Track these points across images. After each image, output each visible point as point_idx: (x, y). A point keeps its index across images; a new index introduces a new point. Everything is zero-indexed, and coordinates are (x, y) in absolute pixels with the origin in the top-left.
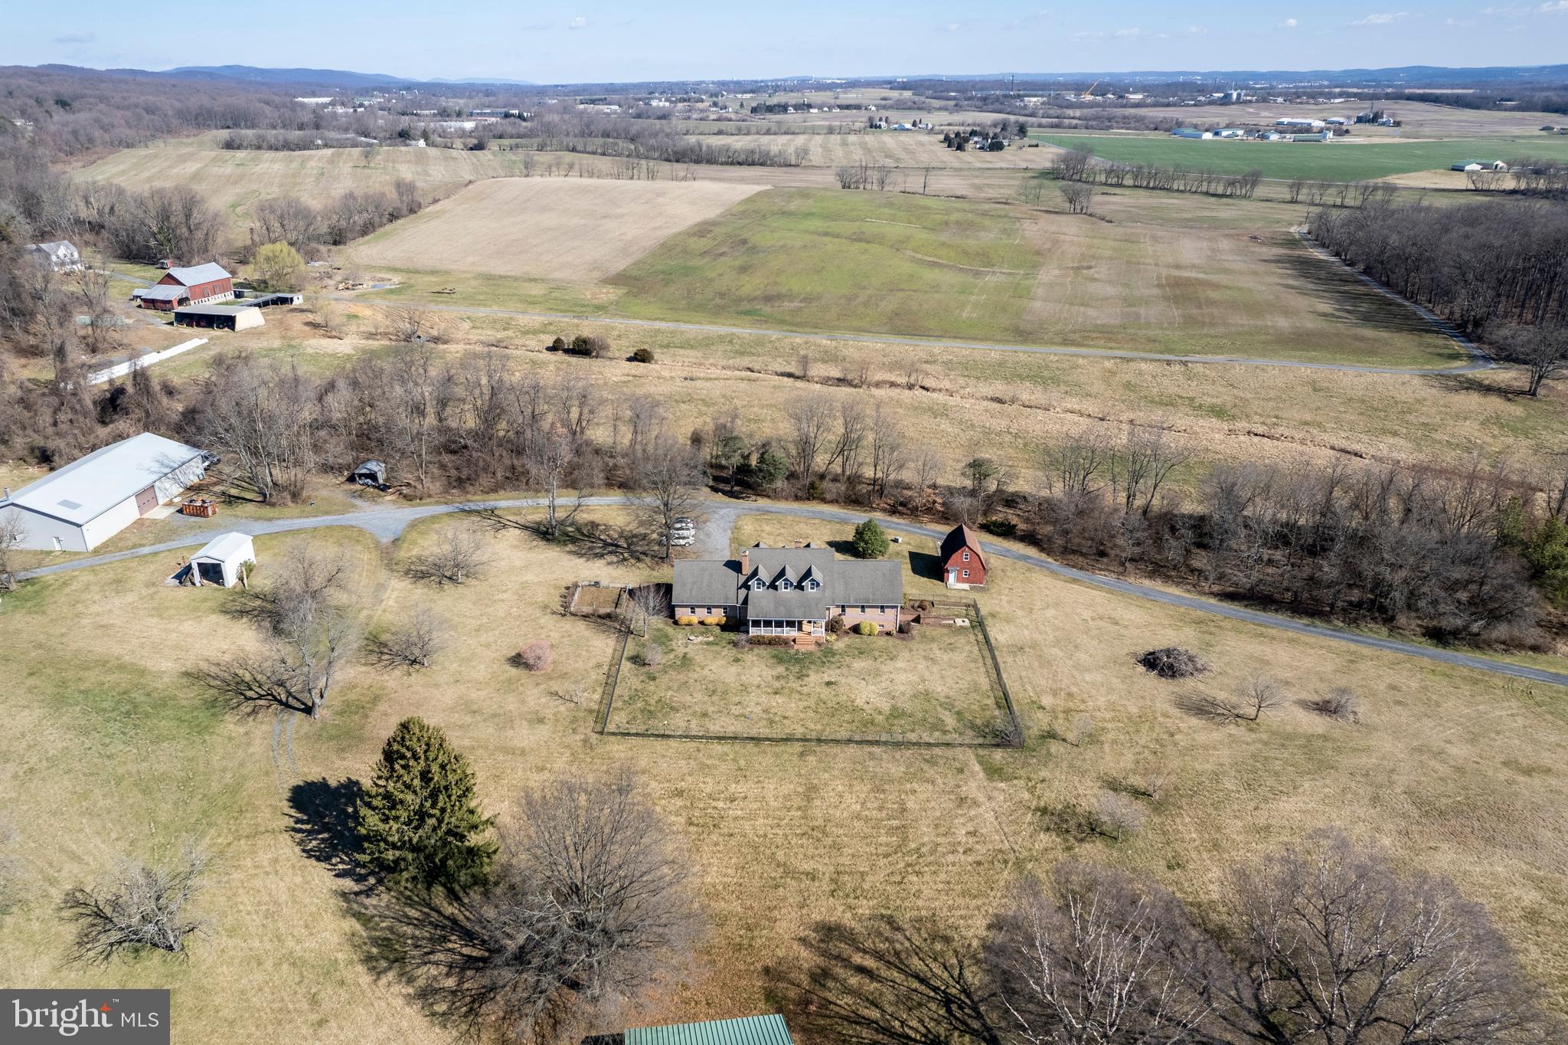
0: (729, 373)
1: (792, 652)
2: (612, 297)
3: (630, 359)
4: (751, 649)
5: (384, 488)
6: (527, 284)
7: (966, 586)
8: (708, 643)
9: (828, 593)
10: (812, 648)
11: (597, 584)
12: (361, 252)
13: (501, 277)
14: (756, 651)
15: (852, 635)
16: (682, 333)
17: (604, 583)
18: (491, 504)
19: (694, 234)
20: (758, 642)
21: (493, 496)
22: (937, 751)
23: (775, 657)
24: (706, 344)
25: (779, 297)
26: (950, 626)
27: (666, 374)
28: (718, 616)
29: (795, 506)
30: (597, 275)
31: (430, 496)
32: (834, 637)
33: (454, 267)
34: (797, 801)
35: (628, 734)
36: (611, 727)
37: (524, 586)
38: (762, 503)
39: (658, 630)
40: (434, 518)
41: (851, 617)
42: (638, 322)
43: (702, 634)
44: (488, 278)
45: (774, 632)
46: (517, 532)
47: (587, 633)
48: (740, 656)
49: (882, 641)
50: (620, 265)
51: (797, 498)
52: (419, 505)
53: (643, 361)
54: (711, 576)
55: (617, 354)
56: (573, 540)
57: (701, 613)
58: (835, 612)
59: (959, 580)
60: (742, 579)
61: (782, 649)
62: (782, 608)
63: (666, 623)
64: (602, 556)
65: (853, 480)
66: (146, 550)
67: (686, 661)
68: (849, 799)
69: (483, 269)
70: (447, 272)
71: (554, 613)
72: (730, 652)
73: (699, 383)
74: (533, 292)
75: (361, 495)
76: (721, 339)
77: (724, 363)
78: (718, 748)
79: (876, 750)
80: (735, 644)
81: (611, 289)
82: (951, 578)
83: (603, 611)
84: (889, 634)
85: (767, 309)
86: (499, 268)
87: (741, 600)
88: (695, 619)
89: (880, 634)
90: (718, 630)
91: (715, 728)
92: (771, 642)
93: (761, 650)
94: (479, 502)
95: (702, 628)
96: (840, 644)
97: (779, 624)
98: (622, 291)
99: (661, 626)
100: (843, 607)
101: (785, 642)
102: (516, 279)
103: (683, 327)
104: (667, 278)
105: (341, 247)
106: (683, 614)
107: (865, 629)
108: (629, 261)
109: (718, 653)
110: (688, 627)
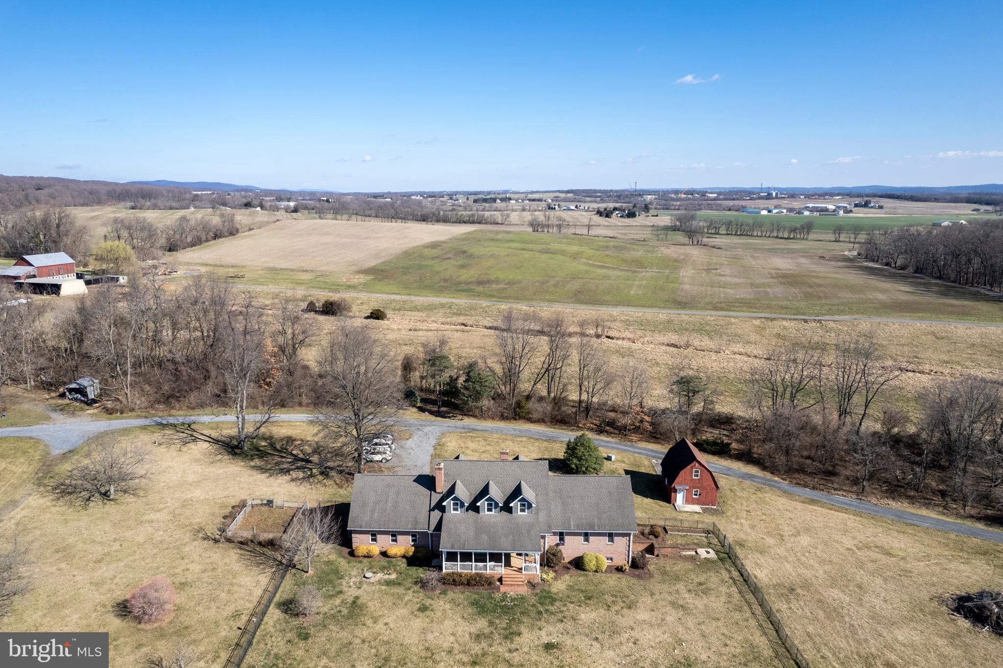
0: (447, 327)
1: (498, 596)
2: (362, 281)
3: (367, 318)
4: (444, 593)
5: (90, 403)
6: (301, 273)
7: (697, 508)
8: (388, 583)
9: (542, 517)
10: (524, 590)
11: (270, 503)
13: (282, 269)
14: (450, 595)
15: (574, 571)
16: (412, 302)
17: (278, 502)
18: (188, 420)
19: (428, 247)
20: (453, 581)
23: (475, 603)
24: (431, 308)
25: (489, 282)
26: (692, 559)
27: (395, 327)
28: (404, 546)
29: (502, 425)
30: (354, 268)
31: (132, 410)
32: (552, 574)
37: (186, 504)
38: (468, 421)
39: (329, 563)
41: (572, 548)
42: (379, 295)
43: (383, 569)
44: (273, 270)
45: (473, 568)
46: (206, 445)
47: (237, 567)
48: (428, 602)
49: (613, 580)
50: (372, 263)
51: (503, 418)
53: (377, 318)
54: (398, 493)
55: (357, 314)
56: (261, 454)
57: (384, 541)
58: (551, 541)
59: (688, 500)
60: (436, 498)
61: (483, 591)
62: (484, 537)
63: (340, 555)
64: (287, 471)
65: (558, 402)
67: (356, 608)
69: (271, 265)
71: (206, 538)
72: (414, 596)
73: (420, 333)
74: (303, 278)
75: (62, 409)
76: (442, 306)
77: (443, 320)
80: (423, 584)
81: (362, 276)
82: (680, 498)
83: (265, 536)
84: (619, 569)
85: (480, 289)
86: (283, 264)
87: (433, 526)
88: (375, 549)
89: (610, 569)
90: (403, 564)
92: (471, 582)
93: (457, 594)
94: (179, 416)
95: (384, 561)
96: (560, 584)
97: (481, 558)
98: (372, 277)
99: (333, 557)
100: (561, 535)
101: (487, 582)
102: (293, 270)
103: (413, 298)
104: (406, 270)
106: (362, 543)
107: (591, 565)
108: (379, 261)
109: (400, 598)
110: (365, 560)
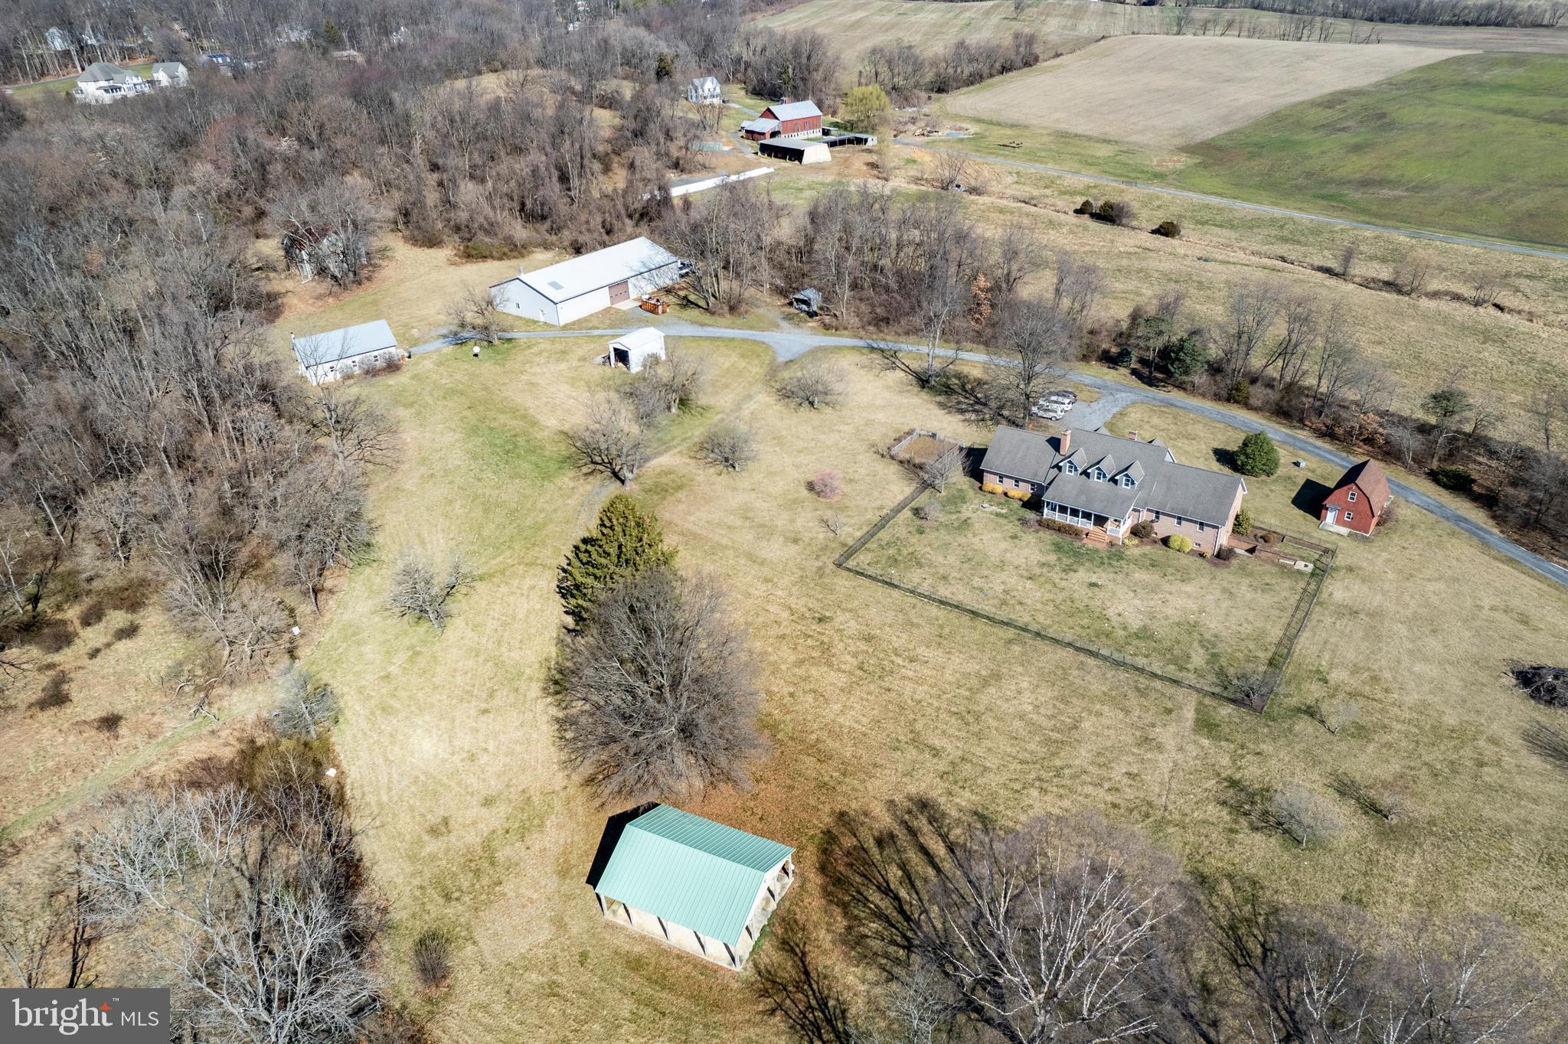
0: (1255, 259)
1: (1077, 544)
2: (1180, 166)
3: (1154, 232)
4: (1036, 531)
5: (812, 315)
6: (1098, 145)
7: (1344, 531)
8: (998, 515)
9: (1142, 494)
10: (1101, 546)
11: (934, 436)
12: (961, 101)
14: (1041, 534)
15: (1160, 545)
16: (1231, 210)
17: (940, 435)
18: (896, 347)
20: (1048, 525)
21: (903, 338)
22: (1157, 684)
23: (1056, 544)
24: (1251, 225)
25: (1382, 183)
28: (1025, 491)
30: (1179, 141)
31: (846, 329)
32: (1137, 543)
33: (1035, 122)
34: (974, 682)
35: (862, 574)
36: (851, 564)
37: (869, 423)
38: (1175, 395)
39: (961, 490)
40: (838, 349)
41: (1164, 527)
42: (1191, 194)
43: (999, 504)
45: (1068, 519)
46: (902, 374)
47: (893, 478)
48: (1020, 534)
49: (1191, 561)
50: (1210, 133)
51: (1217, 397)
52: (832, 335)
53: (1166, 235)
54: (1028, 448)
55: (1144, 225)
56: (948, 390)
57: (1008, 485)
58: (1145, 516)
59: (1339, 521)
60: (1058, 458)
61: (1068, 538)
62: (1083, 498)
63: (972, 487)
64: (962, 412)
66: (596, 332)
67: (966, 523)
68: (1027, 697)
70: (1026, 127)
71: (876, 452)
72: (1013, 527)
73: (1209, 265)
74: (1099, 154)
75: (788, 318)
76: (1273, 222)
77: (1256, 247)
78: (934, 610)
79: (1091, 662)
80: (1024, 522)
81: (1184, 157)
82: (1330, 517)
83: (917, 461)
84: (1201, 555)
86: (1081, 127)
87: (1048, 480)
88: (999, 488)
89: (1192, 552)
90: (1017, 505)
91: (943, 592)
92: (1061, 529)
93: (1047, 536)
95: (1003, 499)
96: (1135, 549)
97: (1075, 513)
98: (1191, 161)
99: (965, 487)
100: (1159, 514)
101: (1076, 533)
102: (1089, 138)
103: (1238, 204)
104: (1257, 149)
105: (943, 95)
106: (991, 482)
107: (1175, 543)
108: (1226, 129)
109: (1001, 526)
110: (989, 496)
